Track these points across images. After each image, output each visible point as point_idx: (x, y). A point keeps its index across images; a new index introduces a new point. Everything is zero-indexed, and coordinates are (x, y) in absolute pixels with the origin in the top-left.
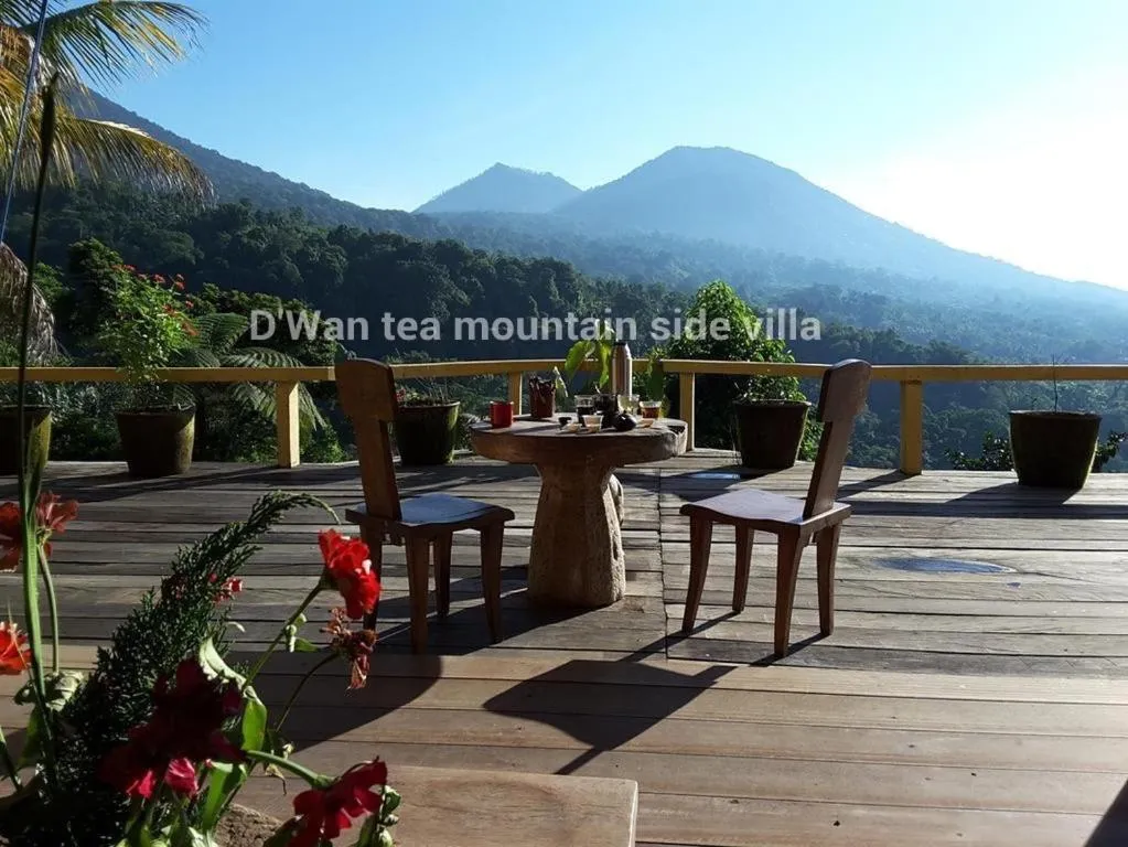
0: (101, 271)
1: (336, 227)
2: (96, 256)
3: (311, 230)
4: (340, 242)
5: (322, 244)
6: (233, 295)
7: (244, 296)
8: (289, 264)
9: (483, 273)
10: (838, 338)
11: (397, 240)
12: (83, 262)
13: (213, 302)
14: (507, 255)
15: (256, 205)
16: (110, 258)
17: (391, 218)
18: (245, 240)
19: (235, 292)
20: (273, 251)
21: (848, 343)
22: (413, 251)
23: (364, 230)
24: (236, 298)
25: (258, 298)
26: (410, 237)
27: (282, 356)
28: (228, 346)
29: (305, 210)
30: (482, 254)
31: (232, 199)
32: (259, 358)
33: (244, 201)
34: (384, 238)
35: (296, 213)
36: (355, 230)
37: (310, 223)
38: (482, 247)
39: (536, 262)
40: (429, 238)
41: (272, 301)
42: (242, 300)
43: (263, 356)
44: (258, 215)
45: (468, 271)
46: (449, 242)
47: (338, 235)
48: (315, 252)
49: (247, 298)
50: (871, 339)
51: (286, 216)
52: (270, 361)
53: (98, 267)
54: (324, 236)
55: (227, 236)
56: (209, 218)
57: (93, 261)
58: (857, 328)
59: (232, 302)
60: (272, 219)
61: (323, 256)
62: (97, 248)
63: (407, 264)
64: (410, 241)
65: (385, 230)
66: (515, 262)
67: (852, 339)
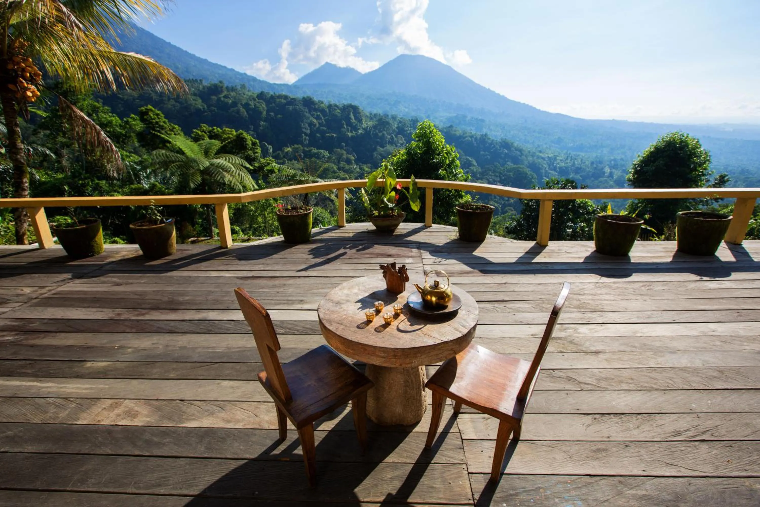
0: (154, 121)
1: (260, 92)
2: (151, 114)
3: (250, 94)
4: (262, 99)
5: (254, 100)
6: (214, 129)
7: (219, 129)
8: (242, 110)
9: (323, 111)
10: (466, 137)
11: (286, 97)
12: (145, 117)
13: (205, 132)
14: (332, 102)
15: (226, 84)
16: (157, 115)
17: (283, 88)
18: (222, 99)
19: (215, 128)
20: (235, 104)
21: (470, 139)
22: (293, 101)
23: (272, 93)
24: (215, 131)
25: (225, 130)
26: (291, 96)
27: (236, 158)
28: (212, 155)
29: (247, 85)
30: (322, 102)
31: (215, 81)
32: (226, 160)
33: (221, 82)
34: (280, 97)
35: (243, 86)
36: (268, 93)
37: (249, 91)
38: (321, 99)
39: (344, 105)
40: (299, 95)
41: (231, 131)
42: (218, 131)
43: (228, 159)
44: (227, 88)
45: (316, 110)
46: (308, 97)
47: (261, 96)
48: (252, 103)
49: (220, 130)
50: (479, 137)
51: (239, 88)
52: (231, 161)
53: (152, 119)
54: (255, 96)
55: (214, 98)
56: (206, 89)
57: (150, 116)
58: (473, 133)
59: (214, 133)
60: (233, 89)
61: (255, 105)
62: (151, 110)
63: (291, 108)
64: (291, 97)
65: (281, 93)
66: (336, 106)
67: (471, 137)
